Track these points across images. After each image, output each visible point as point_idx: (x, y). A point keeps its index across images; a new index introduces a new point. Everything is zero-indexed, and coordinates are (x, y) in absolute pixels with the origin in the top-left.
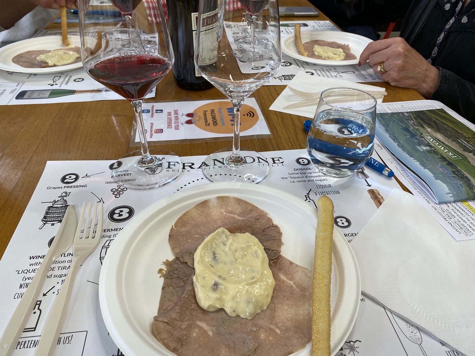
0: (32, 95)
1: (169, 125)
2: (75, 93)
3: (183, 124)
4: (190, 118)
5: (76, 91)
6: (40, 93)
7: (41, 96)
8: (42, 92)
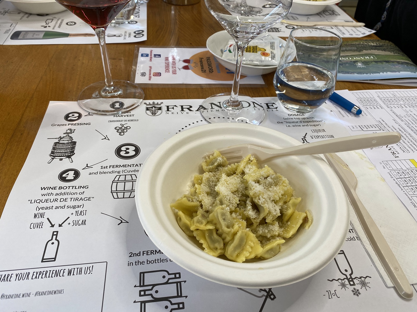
0: (27, 36)
1: (167, 70)
2: (69, 36)
3: (181, 70)
4: (186, 64)
5: (70, 34)
6: (34, 34)
7: (35, 36)
8: (36, 33)
